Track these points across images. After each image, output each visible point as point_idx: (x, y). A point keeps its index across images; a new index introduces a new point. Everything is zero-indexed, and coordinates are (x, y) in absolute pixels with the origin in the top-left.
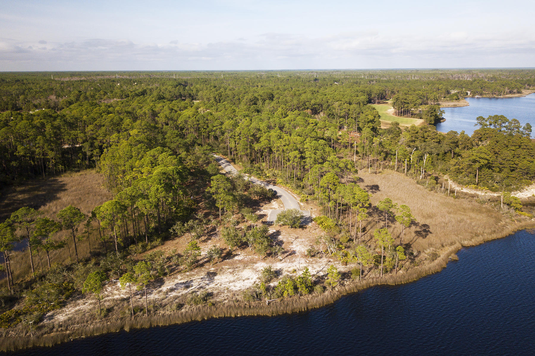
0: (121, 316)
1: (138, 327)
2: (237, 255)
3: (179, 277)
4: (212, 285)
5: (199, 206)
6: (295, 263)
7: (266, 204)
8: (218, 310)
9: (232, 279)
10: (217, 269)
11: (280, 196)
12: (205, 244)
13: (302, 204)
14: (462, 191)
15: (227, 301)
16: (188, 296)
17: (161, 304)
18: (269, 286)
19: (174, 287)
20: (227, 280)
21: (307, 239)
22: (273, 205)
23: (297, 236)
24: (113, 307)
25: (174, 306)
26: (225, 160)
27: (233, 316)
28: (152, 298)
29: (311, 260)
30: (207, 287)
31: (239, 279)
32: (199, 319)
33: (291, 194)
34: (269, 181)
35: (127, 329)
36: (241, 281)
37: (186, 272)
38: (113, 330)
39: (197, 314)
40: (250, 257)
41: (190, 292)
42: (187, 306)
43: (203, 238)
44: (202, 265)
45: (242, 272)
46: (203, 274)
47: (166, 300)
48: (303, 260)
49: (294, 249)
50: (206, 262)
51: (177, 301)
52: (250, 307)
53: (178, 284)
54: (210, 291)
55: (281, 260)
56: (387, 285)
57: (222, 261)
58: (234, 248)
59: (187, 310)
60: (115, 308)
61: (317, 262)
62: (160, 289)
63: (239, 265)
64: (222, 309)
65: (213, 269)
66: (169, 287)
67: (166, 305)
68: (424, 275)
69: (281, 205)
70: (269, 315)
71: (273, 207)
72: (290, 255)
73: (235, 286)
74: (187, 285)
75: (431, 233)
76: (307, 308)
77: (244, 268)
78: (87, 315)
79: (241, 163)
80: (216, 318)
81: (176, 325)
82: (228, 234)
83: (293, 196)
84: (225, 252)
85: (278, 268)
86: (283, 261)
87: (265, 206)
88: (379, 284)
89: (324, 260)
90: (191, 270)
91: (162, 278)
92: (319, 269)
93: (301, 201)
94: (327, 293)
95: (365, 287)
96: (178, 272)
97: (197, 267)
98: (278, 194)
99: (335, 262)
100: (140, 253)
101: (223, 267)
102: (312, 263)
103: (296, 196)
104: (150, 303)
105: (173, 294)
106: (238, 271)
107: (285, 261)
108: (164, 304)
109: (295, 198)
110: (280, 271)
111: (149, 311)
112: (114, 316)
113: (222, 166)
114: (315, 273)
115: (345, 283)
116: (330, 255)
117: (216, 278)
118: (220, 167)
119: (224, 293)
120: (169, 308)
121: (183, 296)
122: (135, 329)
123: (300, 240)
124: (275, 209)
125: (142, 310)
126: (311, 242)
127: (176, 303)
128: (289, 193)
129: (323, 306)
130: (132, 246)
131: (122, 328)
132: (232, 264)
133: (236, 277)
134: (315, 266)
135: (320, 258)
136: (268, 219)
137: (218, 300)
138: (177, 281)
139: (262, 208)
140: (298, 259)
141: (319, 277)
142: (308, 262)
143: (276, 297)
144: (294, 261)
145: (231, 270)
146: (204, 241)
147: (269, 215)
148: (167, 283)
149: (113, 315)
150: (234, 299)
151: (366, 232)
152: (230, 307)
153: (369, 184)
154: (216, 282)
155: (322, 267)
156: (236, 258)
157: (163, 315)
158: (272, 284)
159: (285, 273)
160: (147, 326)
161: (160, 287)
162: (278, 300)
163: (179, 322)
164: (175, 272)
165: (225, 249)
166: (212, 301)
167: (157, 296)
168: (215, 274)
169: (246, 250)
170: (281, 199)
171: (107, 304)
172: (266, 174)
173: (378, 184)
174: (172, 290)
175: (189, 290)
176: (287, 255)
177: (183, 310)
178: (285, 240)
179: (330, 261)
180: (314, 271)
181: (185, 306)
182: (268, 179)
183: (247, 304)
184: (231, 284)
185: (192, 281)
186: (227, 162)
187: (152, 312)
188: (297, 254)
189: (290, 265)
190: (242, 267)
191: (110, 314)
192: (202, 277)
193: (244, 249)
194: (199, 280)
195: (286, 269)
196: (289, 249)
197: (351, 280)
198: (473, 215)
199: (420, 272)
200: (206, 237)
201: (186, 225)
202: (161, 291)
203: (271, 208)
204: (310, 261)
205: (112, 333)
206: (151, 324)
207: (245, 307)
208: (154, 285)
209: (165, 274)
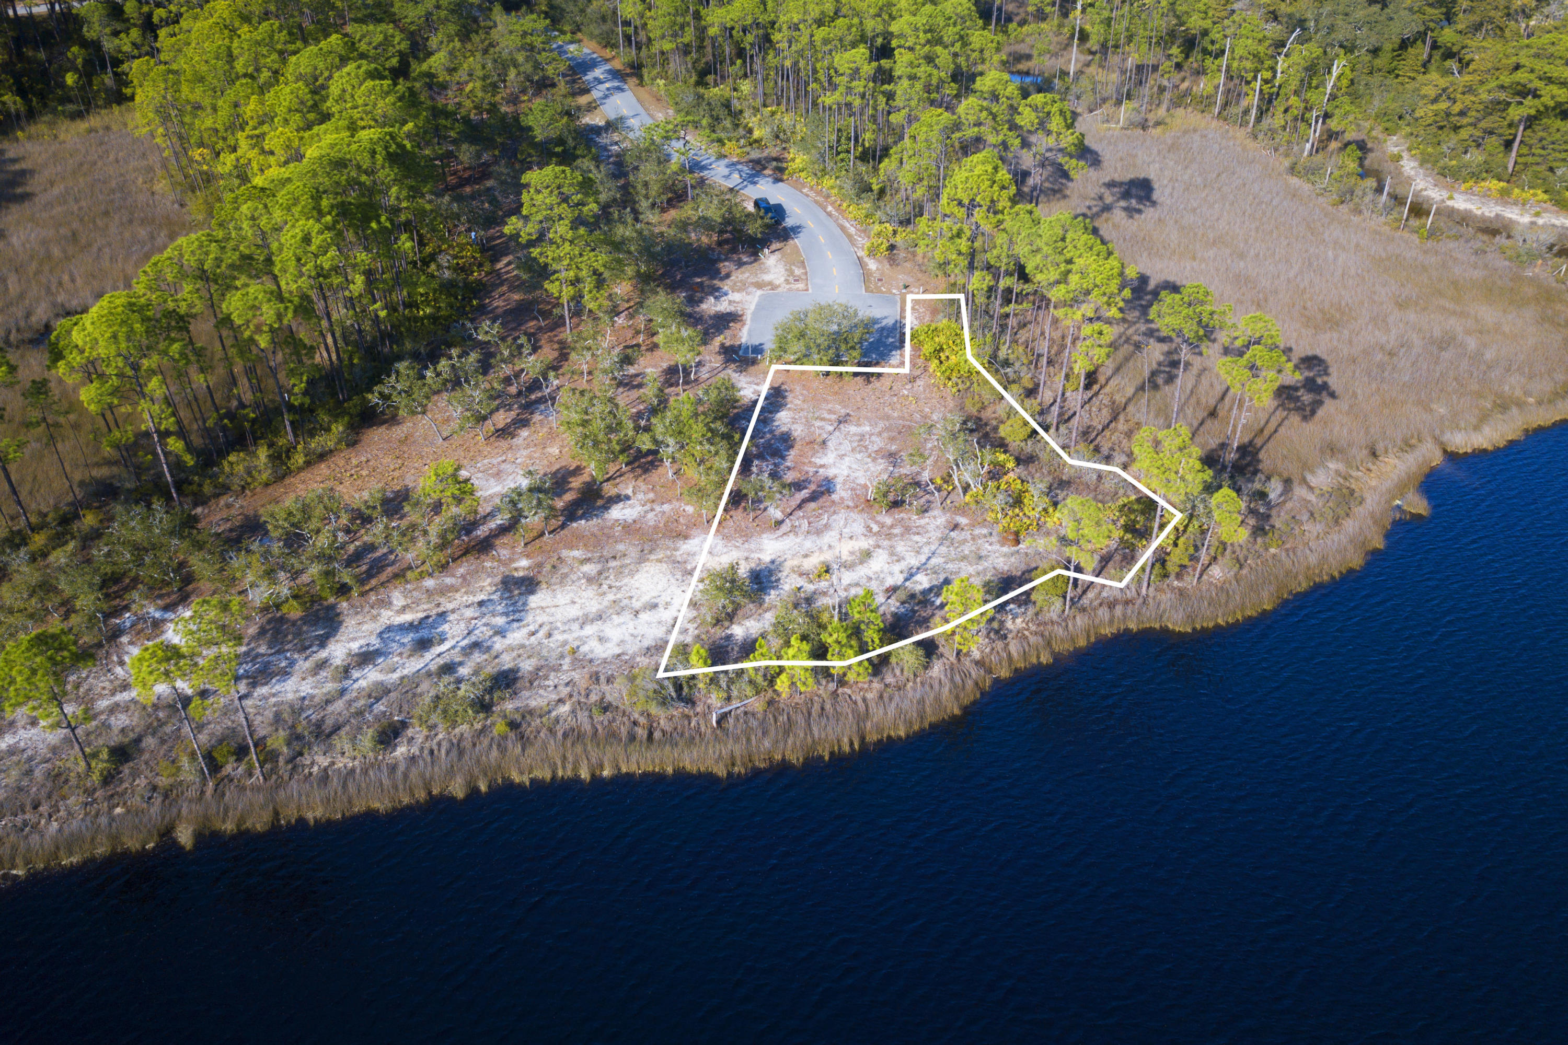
0: (163, 781)
1: (229, 827)
2: (618, 499)
3: (398, 599)
4: (517, 636)
5: (498, 273)
6: (829, 537)
7: (740, 264)
8: (530, 751)
9: (594, 607)
10: (540, 565)
11: (796, 230)
12: (503, 444)
13: (872, 265)
14: (1450, 203)
15: (565, 709)
16: (424, 686)
17: (319, 725)
18: (729, 637)
19: (375, 642)
20: (574, 612)
21: (881, 425)
22: (766, 271)
23: (843, 412)
24: (138, 740)
25: (367, 740)
26: (608, 67)
27: (585, 774)
28: (290, 696)
29: (888, 521)
30: (499, 644)
31: (618, 607)
32: (458, 789)
33: (836, 221)
34: (757, 162)
35: (185, 836)
36: (627, 616)
37: (421, 576)
38: (132, 843)
39: (451, 773)
40: (666, 507)
41: (433, 667)
42: (417, 732)
43: (502, 418)
44: (485, 546)
45: (632, 574)
46: (486, 587)
47: (339, 705)
48: (857, 524)
49: (831, 473)
50: (503, 530)
51: (380, 707)
52: (650, 734)
53: (389, 629)
54: (507, 661)
55: (779, 523)
56: (1165, 631)
57: (563, 526)
58: (612, 469)
59: (415, 750)
60: (150, 742)
61: (907, 530)
62: (323, 654)
63: (621, 547)
64: (545, 747)
65: (524, 563)
66: (355, 646)
67: (337, 728)
68: (1303, 585)
69: (798, 272)
70: (721, 771)
71: (767, 278)
72: (813, 497)
73: (601, 639)
74: (424, 633)
75: (1333, 395)
76: (862, 739)
77: (642, 559)
78: (38, 773)
79: (661, 82)
80: (521, 785)
81: (370, 815)
82: (585, 423)
83: (843, 228)
84: (576, 483)
85: (767, 558)
86: (785, 528)
87: (740, 275)
88: (1133, 626)
89: (937, 520)
90: (443, 567)
91: (332, 607)
92: (914, 561)
93: (872, 253)
94: (937, 669)
95: (1082, 643)
96: (396, 576)
97: (466, 553)
98: (789, 222)
99: (977, 532)
100: (267, 485)
101: (565, 553)
102: (889, 536)
103: (852, 230)
104: (278, 719)
105: (370, 676)
106: (619, 573)
107: (794, 530)
108: (329, 722)
109: (850, 237)
110: (771, 572)
111: (269, 757)
112: (141, 782)
113: (596, 94)
114: (898, 579)
115: (1009, 624)
116: (959, 497)
117: (534, 600)
118: (583, 100)
119: (557, 669)
120: (347, 747)
121: (409, 685)
122: (216, 835)
123: (853, 429)
124: (774, 287)
125: (241, 752)
126: (892, 439)
127: (377, 719)
128: (829, 214)
129: (922, 730)
130: (232, 458)
131: (167, 833)
132: (596, 541)
133: (611, 597)
134: (901, 548)
135: (924, 510)
136: (745, 335)
137: (533, 704)
138: (388, 617)
139: (726, 286)
140: (839, 519)
141: (912, 596)
142: (875, 528)
143: (749, 691)
144: (827, 527)
145: (590, 569)
146: (505, 433)
147: (748, 317)
148: (350, 624)
149: (135, 774)
150: (594, 698)
151: (1096, 387)
152: (574, 735)
153: (1117, 178)
154: (533, 619)
155: (926, 551)
156: (617, 513)
157: (325, 777)
158: (738, 631)
159: (789, 583)
160: (259, 823)
161: (323, 642)
162: (757, 704)
163: (381, 805)
164: (383, 577)
165: (578, 471)
166: (509, 706)
167: (306, 688)
168: (529, 585)
169: (655, 476)
170: (797, 242)
171: (120, 721)
172: (750, 131)
173: (1151, 173)
174: (366, 658)
175: (428, 656)
176: (804, 501)
177: (401, 751)
178: (798, 431)
179: (956, 527)
180: (897, 568)
181: (410, 732)
182: (755, 154)
183: (642, 720)
184: (589, 630)
185: (442, 615)
186: (616, 74)
187: (281, 760)
188: (841, 493)
189: (808, 544)
190: (633, 552)
191: (126, 770)
192: (482, 597)
193: (646, 471)
194: (469, 613)
195: (795, 562)
196: (812, 470)
197: (1031, 611)
198: (1488, 314)
199: (1288, 573)
200: (513, 414)
201: (429, 374)
202: (322, 665)
203: (759, 285)
204: (882, 525)
205: (126, 853)
206: (276, 813)
207: (632, 738)
208: (299, 634)
209: (343, 590)
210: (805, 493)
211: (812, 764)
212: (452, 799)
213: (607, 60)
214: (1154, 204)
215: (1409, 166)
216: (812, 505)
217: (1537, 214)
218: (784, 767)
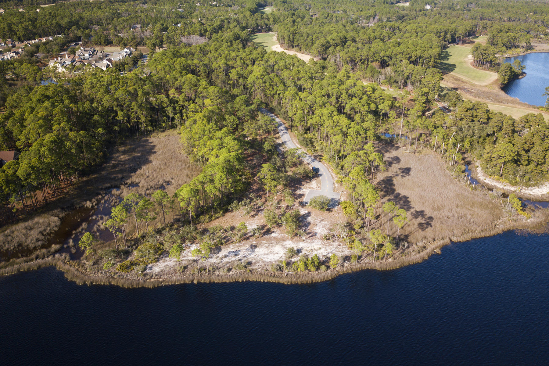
0: (192, 273)
1: (202, 281)
2: (273, 232)
3: (231, 246)
4: (252, 256)
5: (255, 180)
6: (313, 244)
7: (307, 182)
8: (253, 276)
9: (266, 252)
10: (257, 243)
11: (321, 175)
12: (252, 218)
13: (336, 185)
14: (484, 181)
15: (260, 269)
16: (236, 262)
17: (217, 267)
18: (291, 261)
19: (227, 254)
20: (263, 253)
21: (330, 222)
22: (312, 185)
23: (322, 219)
24: (187, 266)
25: (226, 270)
26: (284, 126)
27: (262, 281)
28: (212, 262)
29: (326, 242)
30: (249, 257)
31: (271, 253)
32: (240, 280)
33: (331, 173)
34: (316, 156)
35: (195, 282)
36: (272, 255)
37: (236, 243)
38: (187, 282)
39: (239, 277)
40: (282, 235)
41: (237, 260)
42: (234, 270)
43: (253, 213)
44: (248, 238)
45: (274, 247)
46: (247, 246)
47: (221, 264)
48: (320, 242)
49: (316, 231)
50: (251, 236)
51: (228, 265)
52: (274, 276)
53: (230, 252)
54: (250, 260)
55: (304, 240)
56: (376, 269)
57: (262, 236)
58: (273, 226)
59: (233, 273)
60: (189, 266)
61: (330, 245)
62: (218, 255)
63: (273, 241)
64: (256, 275)
65: (255, 242)
66: (224, 254)
67: (220, 268)
68: (407, 264)
69: (319, 185)
70: (286, 283)
71: (312, 186)
72: (312, 236)
73: (267, 258)
74: (236, 253)
76: (312, 282)
77: (276, 244)
78: (172, 269)
79: (296, 132)
80: (251, 281)
81: (225, 283)
82: (269, 216)
83: (332, 175)
84: (266, 228)
85: (300, 247)
86: (305, 241)
87: (306, 185)
88: (370, 268)
89: (336, 243)
90: (240, 242)
91: (220, 247)
92: (329, 251)
93: (337, 182)
94: (329, 271)
95: (358, 270)
96: (231, 242)
97: (244, 239)
98: (320, 173)
99: (344, 246)
100: (207, 222)
101: (262, 241)
102: (326, 245)
103: (334, 176)
104: (210, 265)
105: (226, 260)
106: (272, 246)
107: (307, 242)
108: (219, 267)
109: (333, 177)
110: (301, 250)
111: (209, 271)
112: (188, 273)
113: (280, 134)
114: (326, 254)
115: (345, 265)
116: (342, 239)
117: (256, 249)
118: (277, 135)
119: (259, 262)
120: (222, 271)
121: (233, 262)
122: (200, 283)
123: (323, 223)
124: (313, 188)
125: (205, 270)
126: (331, 226)
127: (227, 267)
128: (329, 171)
129: (323, 281)
130: (201, 217)
131: (193, 281)
132: (268, 240)
133: (270, 251)
134: (327, 248)
135: (334, 241)
136: (304, 199)
137: (254, 268)
138: (230, 250)
139: (303, 187)
140: (316, 241)
141: (328, 257)
142: (323, 243)
143: (293, 270)
144: (313, 242)
145: (267, 245)
146: (253, 216)
147: (306, 196)
148: (223, 250)
149: (187, 271)
150: (265, 268)
151: (379, 219)
152: (261, 274)
154: (256, 253)
155: (332, 249)
156: (273, 235)
157: (218, 276)
158: (293, 260)
159: (304, 252)
160: (207, 281)
161: (218, 253)
162: (294, 273)
163: (228, 281)
164: (229, 242)
165: (266, 225)
166: (250, 268)
167: (215, 261)
168: (256, 246)
169: (281, 228)
170: (320, 178)
171: (184, 262)
172: (315, 147)
174: (226, 257)
175: (237, 257)
176: (310, 236)
177: (231, 273)
178: (312, 222)
179: (340, 245)
180: (326, 252)
181: (233, 270)
182: (315, 154)
183: (273, 273)
184: (265, 256)
185: (239, 250)
186: (286, 128)
187: (211, 272)
188: (318, 236)
189: (309, 245)
190: (275, 243)
191: (186, 270)
192: (247, 248)
193: (280, 227)
194: (244, 251)
195: (306, 248)
196: (313, 230)
197: (350, 262)
199: (404, 262)
200: (255, 212)
201: (240, 204)
202: (218, 257)
203: (310, 188)
204: (325, 243)
205: (186, 284)
206: (210, 280)
207: (271, 276)
208: (214, 251)
209: (222, 244)
210: (310, 235)
211: (302, 284)
212: (239, 282)
213: (284, 124)
214: (409, 175)
215: (479, 170)
216: (311, 237)
217: (505, 186)
218: (297, 284)
